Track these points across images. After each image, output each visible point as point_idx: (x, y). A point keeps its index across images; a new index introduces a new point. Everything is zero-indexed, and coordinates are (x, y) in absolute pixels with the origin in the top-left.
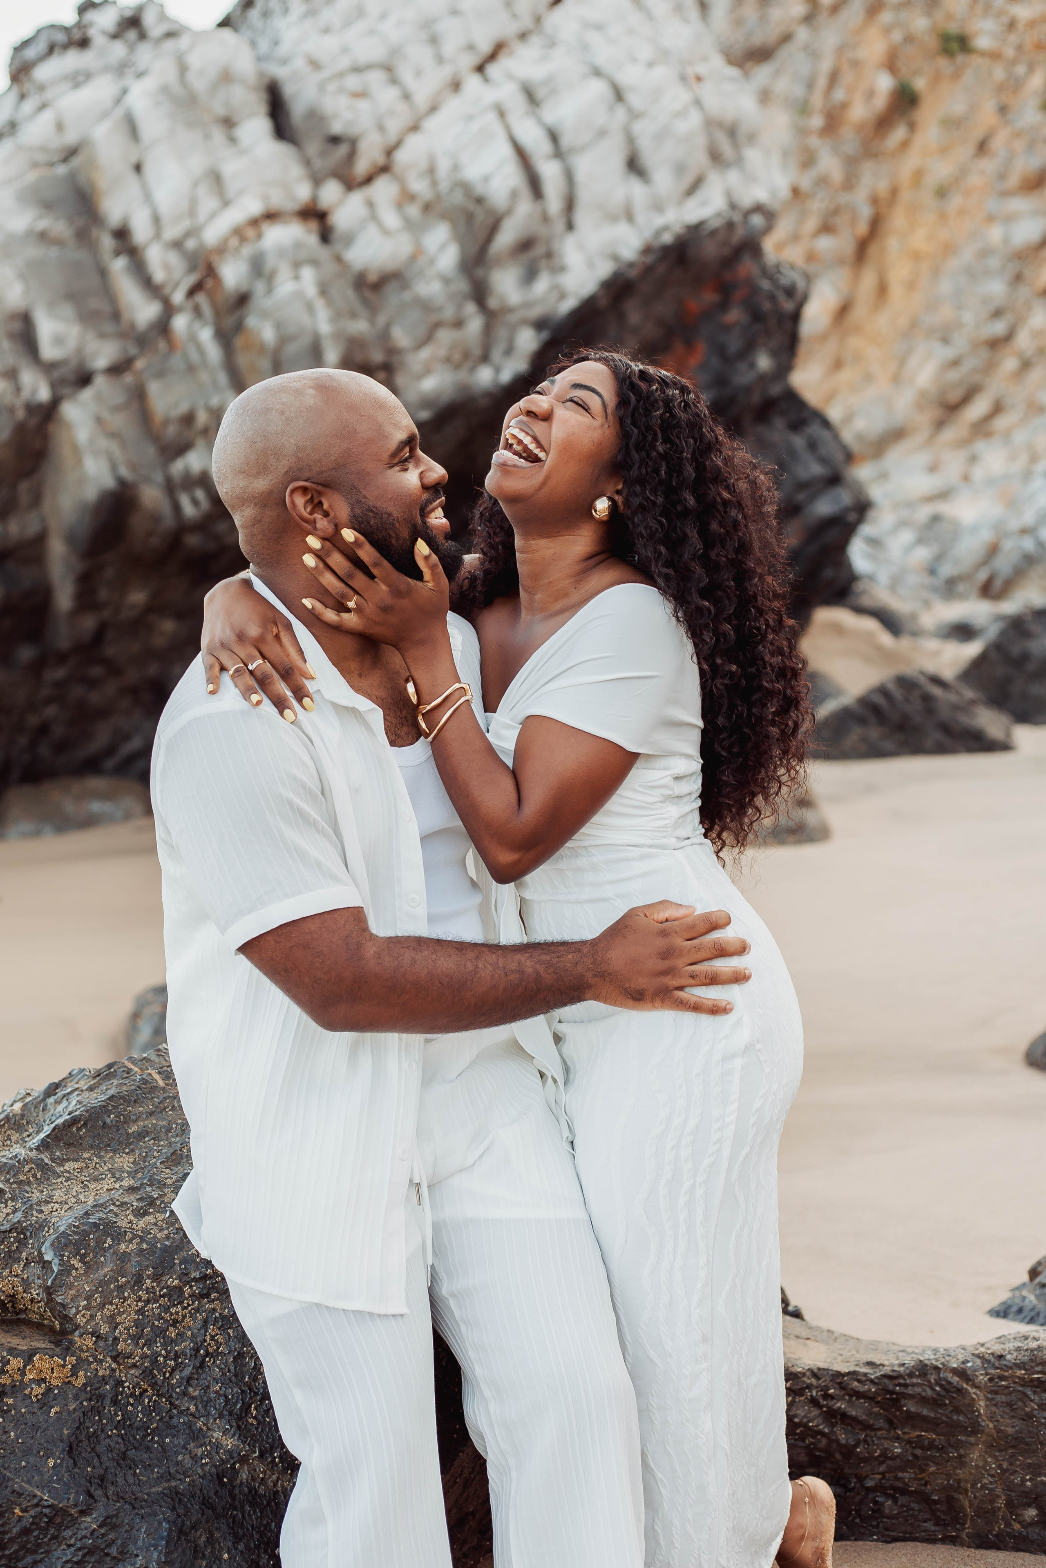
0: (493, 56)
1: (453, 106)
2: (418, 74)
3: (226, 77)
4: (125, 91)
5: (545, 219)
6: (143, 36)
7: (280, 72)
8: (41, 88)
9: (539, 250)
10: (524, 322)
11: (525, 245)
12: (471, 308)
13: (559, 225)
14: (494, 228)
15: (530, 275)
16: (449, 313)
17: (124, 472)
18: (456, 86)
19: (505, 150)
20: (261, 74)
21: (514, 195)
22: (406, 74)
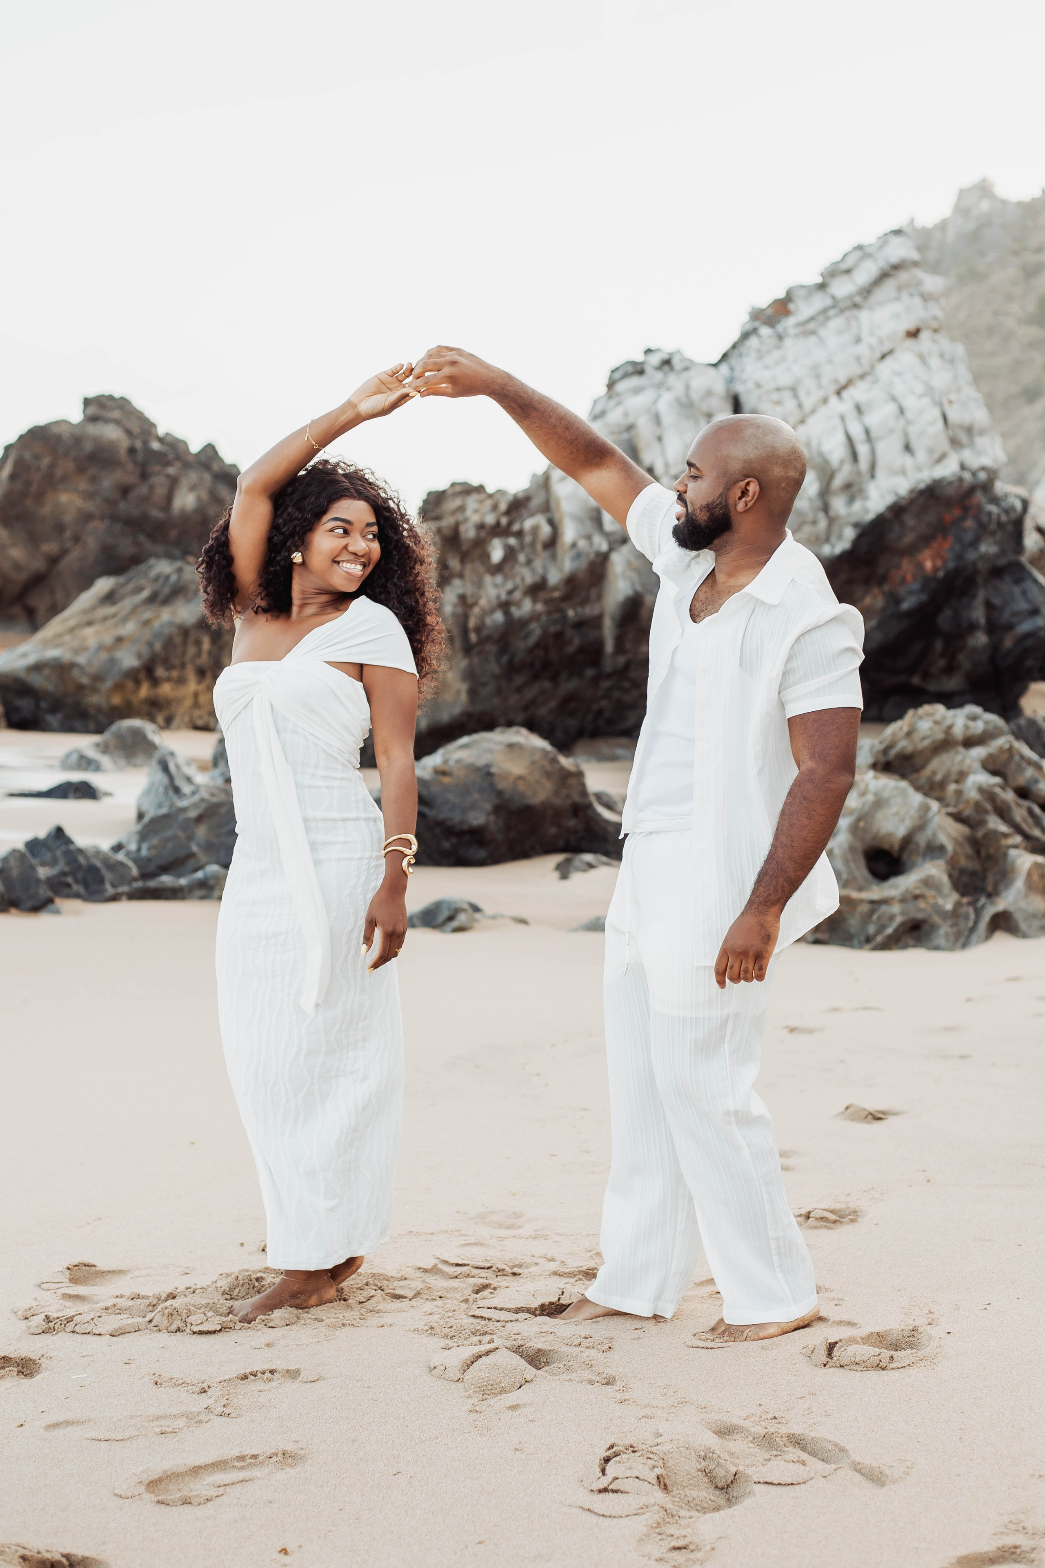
0: (844, 387)
1: (823, 411)
2: (808, 393)
3: (709, 393)
4: (659, 396)
5: (859, 473)
6: (672, 369)
7: (739, 388)
8: (618, 395)
9: (855, 489)
10: (848, 524)
11: (848, 486)
12: (821, 516)
13: (867, 477)
14: (832, 476)
15: (851, 500)
16: (810, 517)
17: (639, 588)
18: (825, 401)
19: (841, 438)
20: (728, 390)
21: (842, 462)
22: (802, 394)
